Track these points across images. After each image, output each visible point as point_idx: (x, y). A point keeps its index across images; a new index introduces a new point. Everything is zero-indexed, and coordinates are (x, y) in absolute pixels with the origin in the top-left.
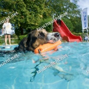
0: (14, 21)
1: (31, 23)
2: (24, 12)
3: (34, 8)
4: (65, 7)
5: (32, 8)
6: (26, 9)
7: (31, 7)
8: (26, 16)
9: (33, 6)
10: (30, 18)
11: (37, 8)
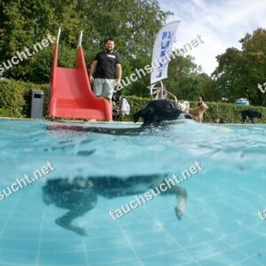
2: (9, 16)
3: (40, 10)
4: (129, 25)
5: (36, 11)
6: (17, 10)
7: (35, 7)
8: (11, 29)
9: (38, 5)
10: (21, 38)
11: (48, 12)
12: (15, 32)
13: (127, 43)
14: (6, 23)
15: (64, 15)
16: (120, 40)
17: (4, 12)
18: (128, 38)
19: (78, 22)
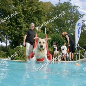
0: (8, 32)
3: (32, 19)
4: (69, 22)
6: (23, 20)
7: (30, 18)
11: (35, 20)
12: (23, 29)
13: (69, 29)
14: (19, 25)
15: (42, 20)
16: (66, 28)
17: (18, 21)
18: (69, 27)
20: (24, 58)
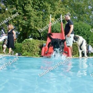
0: (14, 21)
1: (36, 27)
2: (27, 11)
5: (42, 6)
10: (36, 20)
13: (91, 17)
14: (27, 14)
15: (56, 7)
17: (25, 9)
18: (91, 14)
19: (64, 9)
20: (34, 54)
